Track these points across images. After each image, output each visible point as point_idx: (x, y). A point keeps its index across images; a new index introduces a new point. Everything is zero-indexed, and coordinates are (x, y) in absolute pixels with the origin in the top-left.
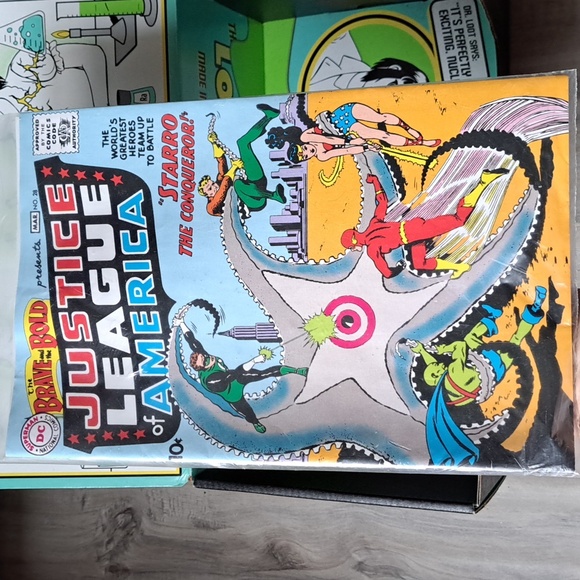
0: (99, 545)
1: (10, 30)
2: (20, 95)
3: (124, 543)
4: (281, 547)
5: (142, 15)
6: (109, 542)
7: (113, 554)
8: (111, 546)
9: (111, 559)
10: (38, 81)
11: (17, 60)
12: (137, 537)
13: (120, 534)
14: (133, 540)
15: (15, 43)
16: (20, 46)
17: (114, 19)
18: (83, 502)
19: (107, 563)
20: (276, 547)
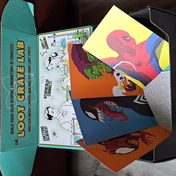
0: (92, 168)
1: (59, 43)
2: (61, 57)
3: (97, 169)
4: (130, 174)
5: (85, 37)
6: (94, 168)
7: (95, 171)
8: (94, 169)
9: (94, 172)
10: (64, 54)
11: (60, 49)
12: (100, 167)
13: (96, 166)
14: (99, 168)
15: (60, 45)
16: (61, 46)
17: (79, 38)
18: (89, 157)
19: (93, 173)
20: (129, 173)
